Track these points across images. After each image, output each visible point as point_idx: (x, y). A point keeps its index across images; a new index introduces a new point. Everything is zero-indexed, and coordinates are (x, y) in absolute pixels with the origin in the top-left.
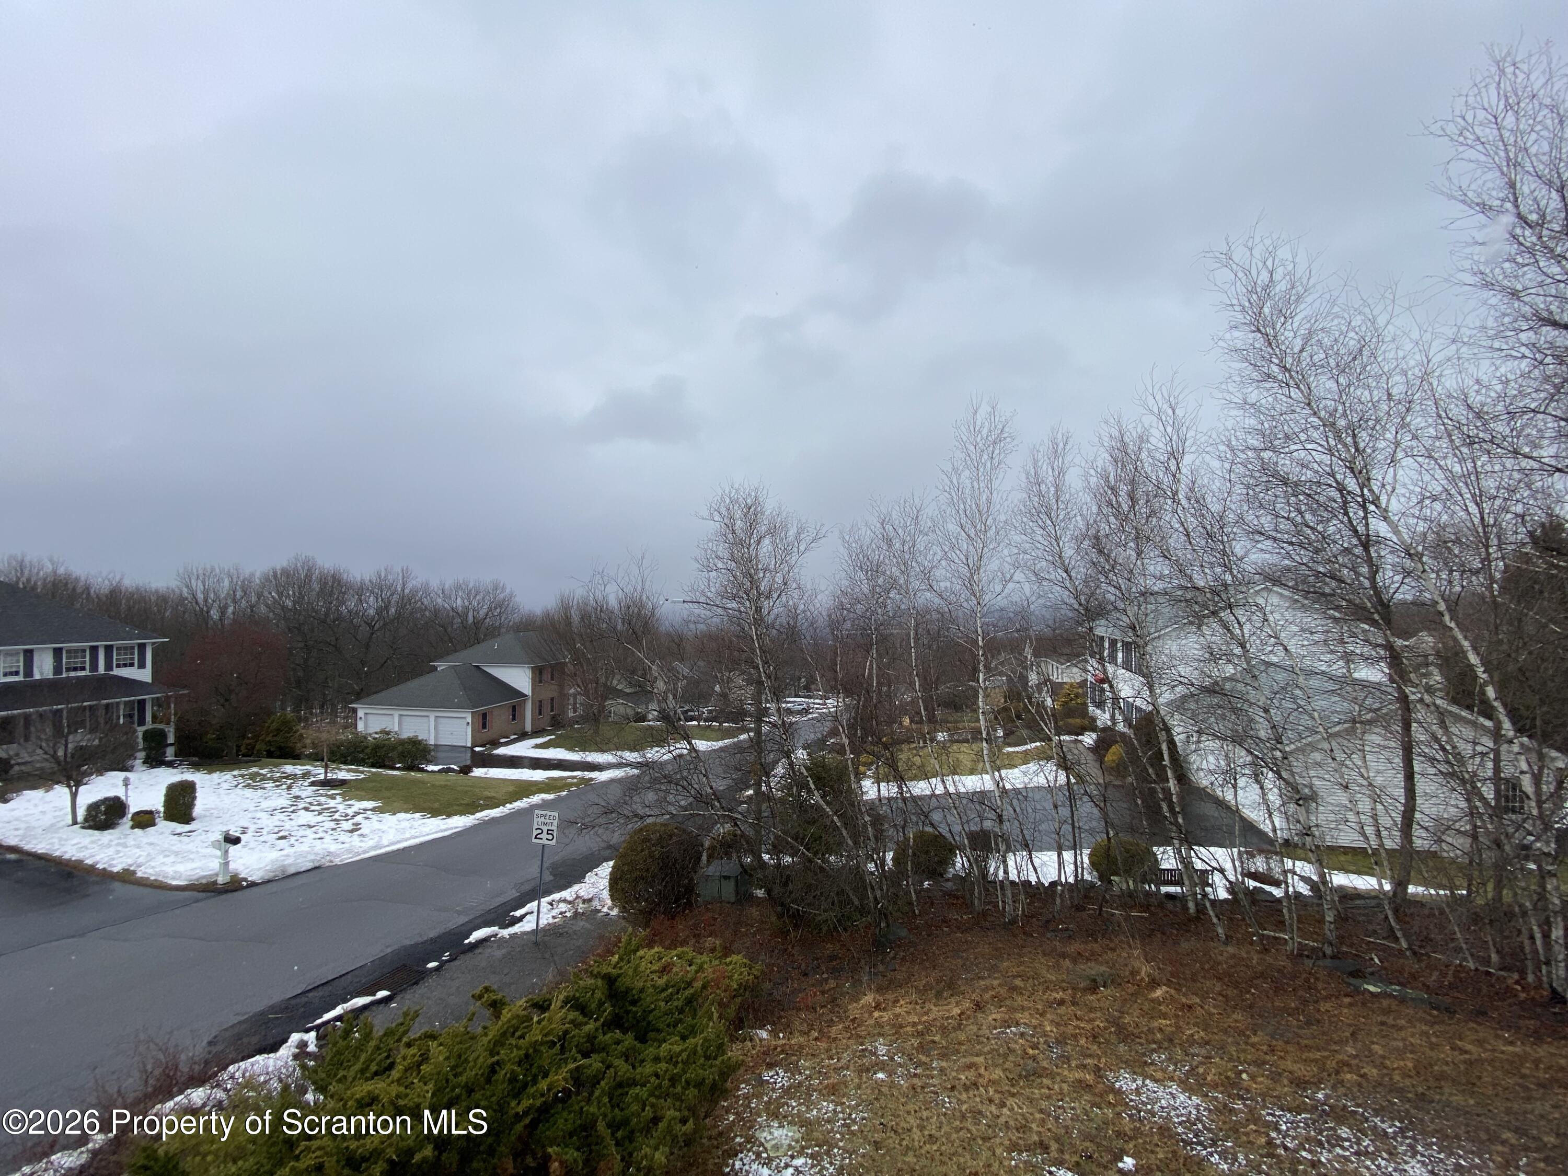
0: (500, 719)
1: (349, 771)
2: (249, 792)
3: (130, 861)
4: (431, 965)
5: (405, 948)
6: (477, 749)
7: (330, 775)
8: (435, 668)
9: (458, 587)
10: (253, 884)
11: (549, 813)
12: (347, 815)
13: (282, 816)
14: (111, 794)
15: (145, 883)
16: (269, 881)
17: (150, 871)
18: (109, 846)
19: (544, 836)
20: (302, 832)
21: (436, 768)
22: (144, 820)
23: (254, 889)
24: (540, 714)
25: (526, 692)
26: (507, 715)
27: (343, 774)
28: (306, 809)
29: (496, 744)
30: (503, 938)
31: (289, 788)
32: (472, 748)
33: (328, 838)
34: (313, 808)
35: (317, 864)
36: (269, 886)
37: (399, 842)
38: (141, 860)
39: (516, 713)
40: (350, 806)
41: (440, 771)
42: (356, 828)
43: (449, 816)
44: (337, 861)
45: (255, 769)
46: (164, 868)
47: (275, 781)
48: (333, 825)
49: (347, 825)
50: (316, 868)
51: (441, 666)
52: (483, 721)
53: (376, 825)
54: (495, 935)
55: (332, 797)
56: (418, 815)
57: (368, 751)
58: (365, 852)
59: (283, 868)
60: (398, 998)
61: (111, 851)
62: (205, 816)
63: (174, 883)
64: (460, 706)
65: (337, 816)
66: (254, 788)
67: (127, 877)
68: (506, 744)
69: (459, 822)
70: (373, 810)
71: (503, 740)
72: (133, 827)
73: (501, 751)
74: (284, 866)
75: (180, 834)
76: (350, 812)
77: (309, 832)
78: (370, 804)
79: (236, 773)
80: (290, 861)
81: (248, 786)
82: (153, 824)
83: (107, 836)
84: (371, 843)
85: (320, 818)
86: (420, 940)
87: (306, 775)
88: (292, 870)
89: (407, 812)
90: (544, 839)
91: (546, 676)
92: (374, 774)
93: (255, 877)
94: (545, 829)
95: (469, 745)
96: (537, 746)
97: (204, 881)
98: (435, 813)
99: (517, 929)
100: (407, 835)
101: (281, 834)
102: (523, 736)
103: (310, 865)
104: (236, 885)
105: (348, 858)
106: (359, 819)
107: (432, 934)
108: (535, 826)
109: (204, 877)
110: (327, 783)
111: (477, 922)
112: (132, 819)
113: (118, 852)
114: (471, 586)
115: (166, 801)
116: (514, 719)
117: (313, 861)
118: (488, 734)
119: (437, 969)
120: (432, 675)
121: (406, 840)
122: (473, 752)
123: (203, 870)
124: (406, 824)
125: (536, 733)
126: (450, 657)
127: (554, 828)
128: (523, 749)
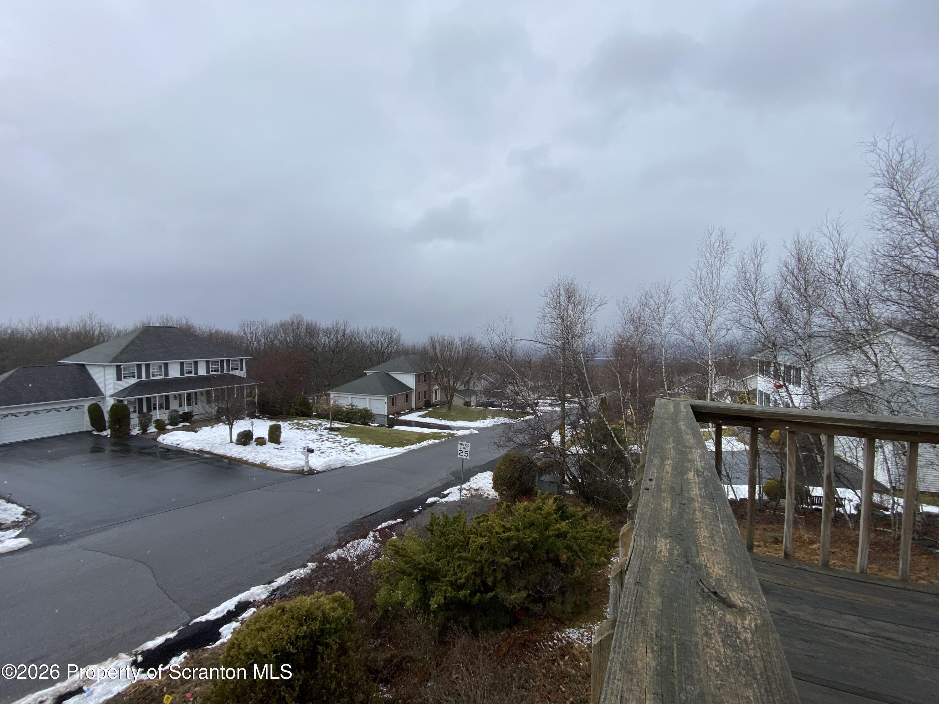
0: (400, 401)
1: (338, 424)
2: (298, 431)
3: (263, 459)
4: (416, 511)
5: (401, 503)
6: (391, 416)
7: (332, 426)
8: (366, 374)
9: (373, 331)
10: (318, 472)
11: (466, 443)
12: (346, 444)
13: (318, 443)
14: (247, 429)
15: (271, 469)
16: (325, 471)
17: (273, 464)
18: (251, 452)
19: (463, 454)
20: (330, 451)
21: (376, 425)
22: (261, 442)
23: (320, 474)
24: (419, 399)
25: (412, 388)
26: (403, 399)
27: (336, 425)
28: (328, 440)
29: (399, 414)
30: (442, 503)
31: (316, 430)
32: (388, 416)
33: (342, 454)
34: (330, 440)
35: (343, 465)
36: (325, 473)
37: (375, 458)
38: (267, 459)
39: (407, 398)
40: (346, 440)
41: (378, 426)
42: (352, 451)
43: (393, 447)
44: (351, 464)
45: (296, 421)
46: (279, 463)
47: (308, 427)
48: (341, 448)
49: (348, 449)
50: (342, 467)
51: (369, 373)
52: (392, 402)
53: (361, 449)
54: (439, 501)
55: (337, 435)
56: (378, 446)
57: (344, 414)
58: (362, 461)
59: (330, 466)
60: (407, 522)
61: (253, 454)
62: (285, 441)
63: (285, 469)
64: (381, 394)
65: (342, 444)
66: (299, 429)
67: (262, 466)
68: (404, 414)
69: (398, 451)
70: (357, 442)
71: (402, 412)
72: (257, 445)
73: (403, 418)
74: (330, 465)
75: (278, 449)
76: (347, 442)
77: (332, 451)
78: (355, 440)
79: (289, 422)
80: (332, 463)
81: (297, 428)
82: (265, 444)
83: (248, 448)
84: (363, 457)
85: (335, 445)
86: (405, 500)
87: (320, 425)
88: (333, 467)
89: (373, 444)
90: (464, 456)
91: (422, 378)
92: (350, 425)
93: (319, 469)
94: (464, 450)
95: (386, 414)
96: (420, 416)
97: (298, 469)
98: (386, 446)
99: (446, 499)
100: (377, 455)
101: (321, 451)
102: (411, 411)
103: (340, 466)
104: (312, 472)
105: (354, 464)
106: (352, 446)
107: (410, 498)
108: (459, 449)
109: (298, 467)
110: (331, 429)
111: (429, 494)
112: (255, 441)
113: (256, 455)
114: (380, 330)
115: (269, 433)
116: (407, 401)
117: (341, 463)
118: (395, 409)
119: (420, 512)
120: (365, 377)
121: (378, 457)
122: (388, 418)
123: (297, 464)
124: (374, 450)
125: (418, 409)
126: (373, 368)
127: (468, 450)
128: (413, 417)
